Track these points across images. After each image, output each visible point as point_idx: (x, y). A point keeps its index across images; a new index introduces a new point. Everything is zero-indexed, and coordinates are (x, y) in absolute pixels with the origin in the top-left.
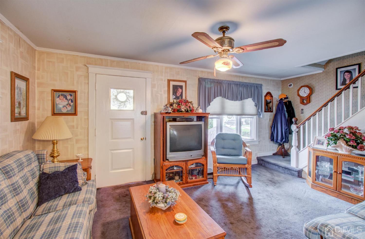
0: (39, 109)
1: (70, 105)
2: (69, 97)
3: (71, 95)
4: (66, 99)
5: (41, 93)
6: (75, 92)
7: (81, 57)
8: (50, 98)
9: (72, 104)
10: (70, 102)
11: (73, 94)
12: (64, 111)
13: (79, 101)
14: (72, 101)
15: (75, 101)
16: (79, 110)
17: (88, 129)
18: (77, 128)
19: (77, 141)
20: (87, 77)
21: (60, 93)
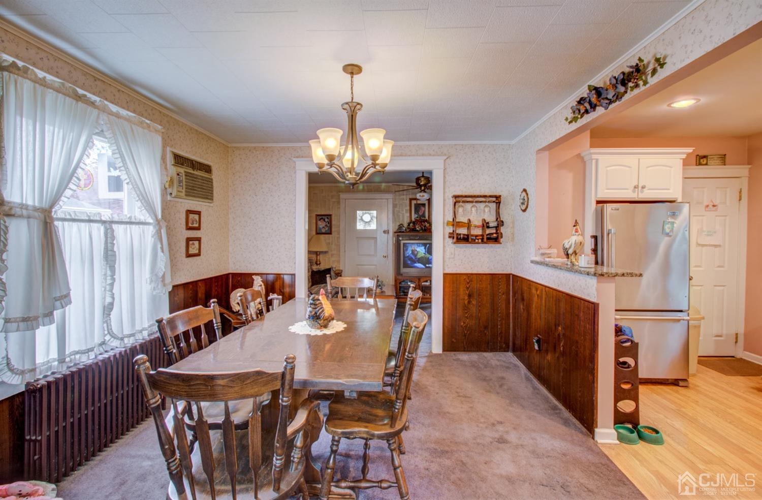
2: (326, 220)
3: (328, 218)
4: (325, 221)
9: (328, 225)
12: (323, 231)
13: (333, 223)
14: (328, 223)
15: (330, 222)
16: (333, 230)
17: (339, 245)
18: (332, 244)
19: (332, 255)
20: (339, 202)
21: (321, 217)
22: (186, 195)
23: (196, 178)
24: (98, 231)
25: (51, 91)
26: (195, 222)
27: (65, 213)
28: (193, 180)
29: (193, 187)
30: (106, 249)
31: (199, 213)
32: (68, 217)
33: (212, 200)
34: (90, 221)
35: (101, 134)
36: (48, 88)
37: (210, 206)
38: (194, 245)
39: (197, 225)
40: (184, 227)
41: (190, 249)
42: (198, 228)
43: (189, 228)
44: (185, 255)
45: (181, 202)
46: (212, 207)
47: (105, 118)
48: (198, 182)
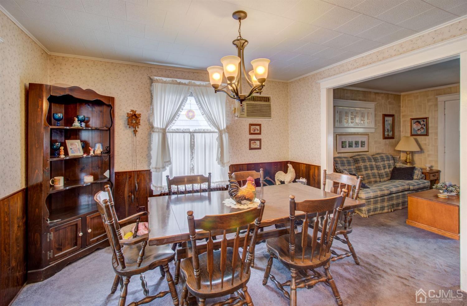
0: (403, 132)
1: (423, 128)
2: (422, 123)
3: (424, 121)
4: (420, 124)
5: (404, 121)
6: (426, 118)
7: (432, 91)
8: (410, 125)
9: (424, 127)
10: (423, 126)
11: (425, 120)
12: (419, 133)
13: (430, 125)
14: (424, 126)
15: (427, 125)
16: (430, 131)
17: (437, 147)
18: (429, 145)
19: (429, 155)
20: (436, 105)
21: (416, 120)
22: (247, 116)
23: (256, 106)
24: (188, 136)
25: (168, 84)
26: (256, 130)
27: (172, 129)
28: (253, 107)
29: (253, 111)
30: (191, 144)
31: (260, 125)
32: (174, 131)
33: (270, 117)
34: (184, 132)
35: (191, 95)
36: (167, 83)
37: (269, 121)
38: (255, 143)
39: (259, 132)
40: (248, 133)
41: (252, 145)
42: (260, 134)
43: (251, 134)
44: (248, 149)
45: (246, 120)
46: (272, 121)
47: (193, 88)
48: (257, 108)
